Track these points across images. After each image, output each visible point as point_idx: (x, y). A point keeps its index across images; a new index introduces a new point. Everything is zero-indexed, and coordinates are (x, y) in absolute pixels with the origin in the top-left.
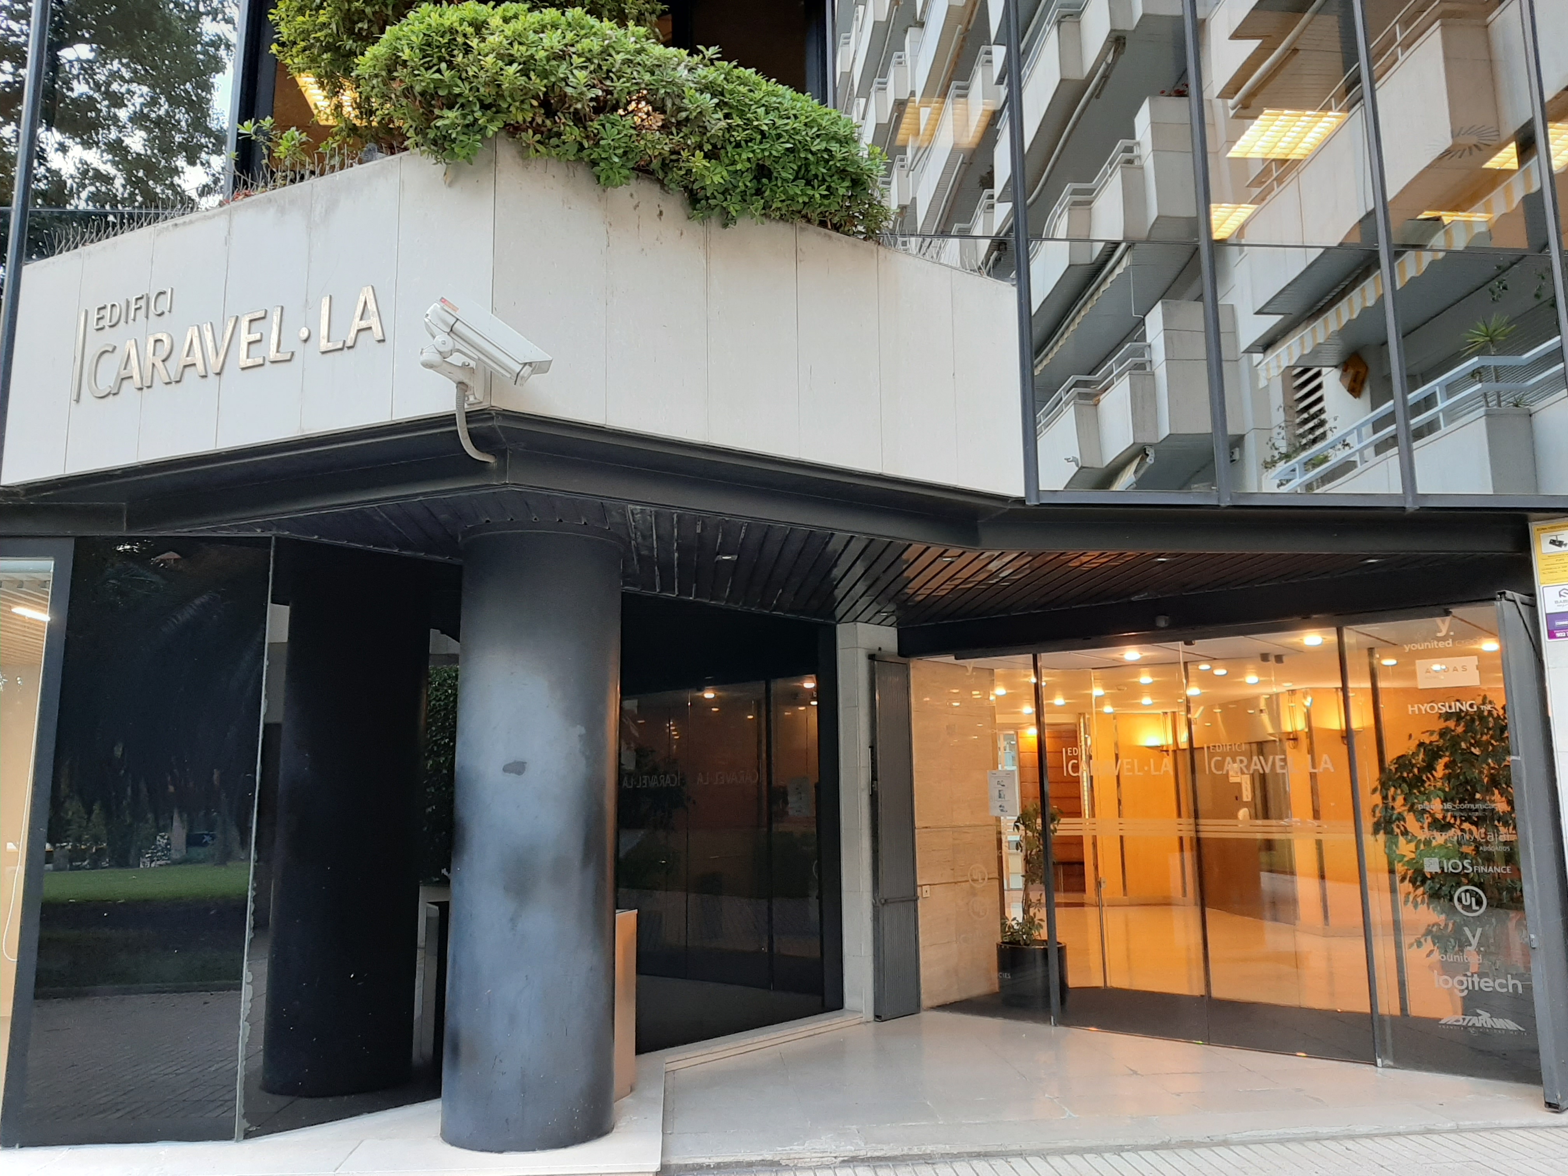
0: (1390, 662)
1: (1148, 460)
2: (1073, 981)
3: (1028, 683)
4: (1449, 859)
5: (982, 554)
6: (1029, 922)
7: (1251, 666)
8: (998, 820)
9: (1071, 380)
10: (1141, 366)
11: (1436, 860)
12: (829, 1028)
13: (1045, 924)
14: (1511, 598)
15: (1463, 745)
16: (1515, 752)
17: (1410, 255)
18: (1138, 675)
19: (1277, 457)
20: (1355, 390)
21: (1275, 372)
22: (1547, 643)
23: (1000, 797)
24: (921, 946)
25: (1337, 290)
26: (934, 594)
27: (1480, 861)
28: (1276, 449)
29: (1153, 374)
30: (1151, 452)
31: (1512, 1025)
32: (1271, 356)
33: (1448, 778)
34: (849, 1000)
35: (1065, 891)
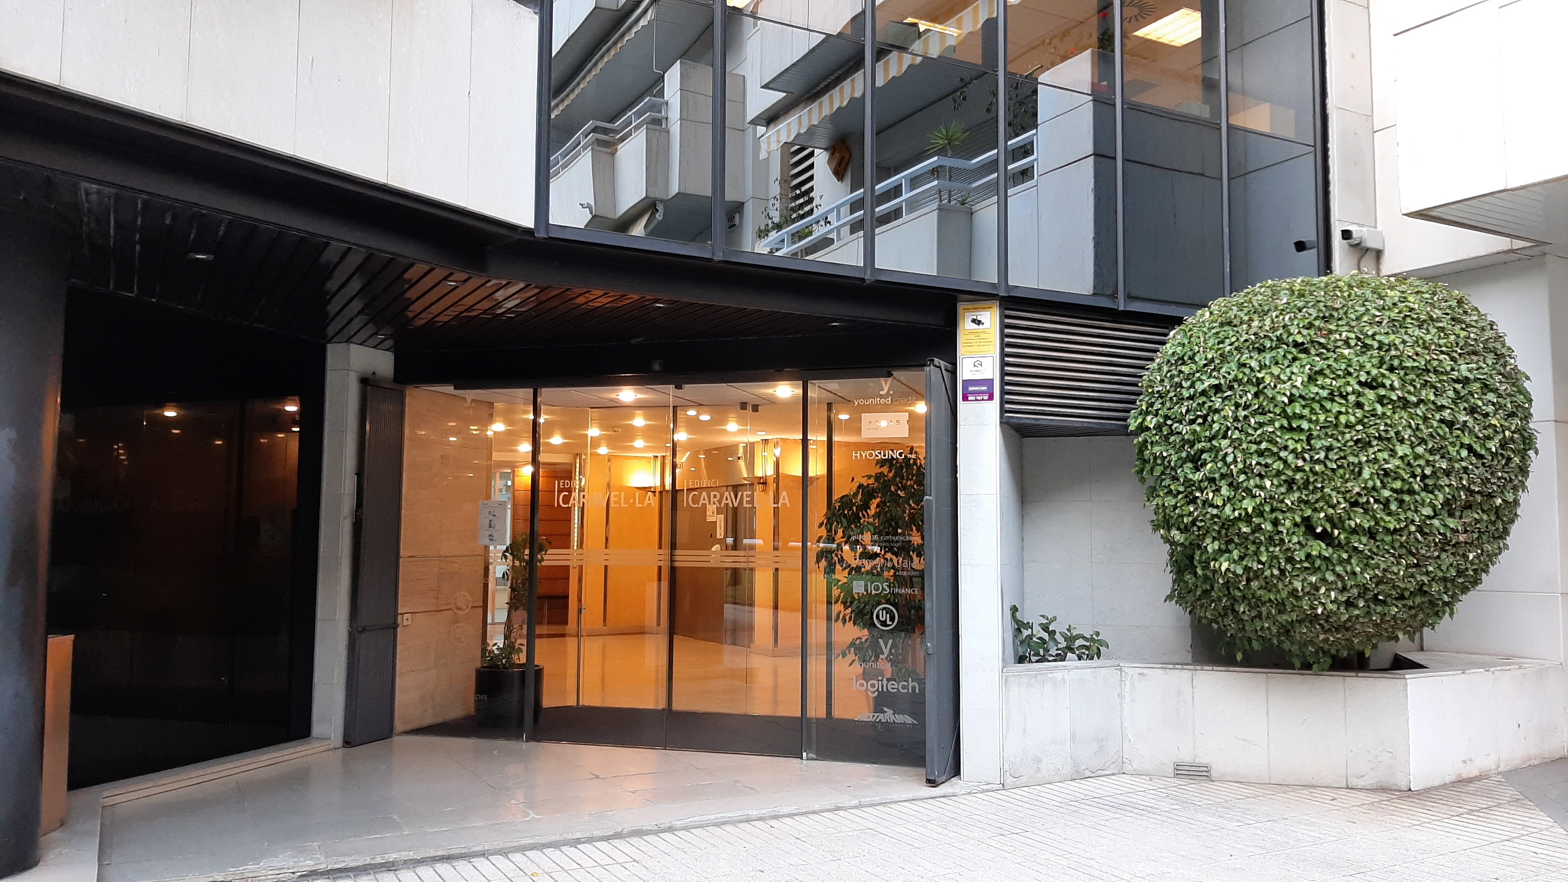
0: (844, 417)
1: (657, 216)
2: (547, 702)
3: (527, 420)
4: (873, 583)
5: (489, 281)
6: (510, 648)
7: (733, 415)
8: (487, 548)
9: (590, 124)
10: (657, 122)
11: (863, 583)
12: (294, 756)
13: (524, 649)
14: (938, 365)
15: (893, 489)
16: (929, 493)
17: (894, 55)
18: (632, 417)
19: (770, 225)
20: (839, 174)
21: (775, 146)
22: (961, 405)
23: (490, 526)
24: (398, 672)
25: (832, 78)
26: (437, 319)
27: (896, 585)
28: (770, 218)
29: (668, 132)
30: (660, 208)
31: (909, 720)
32: (773, 130)
33: (877, 515)
34: (317, 728)
35: (549, 623)
